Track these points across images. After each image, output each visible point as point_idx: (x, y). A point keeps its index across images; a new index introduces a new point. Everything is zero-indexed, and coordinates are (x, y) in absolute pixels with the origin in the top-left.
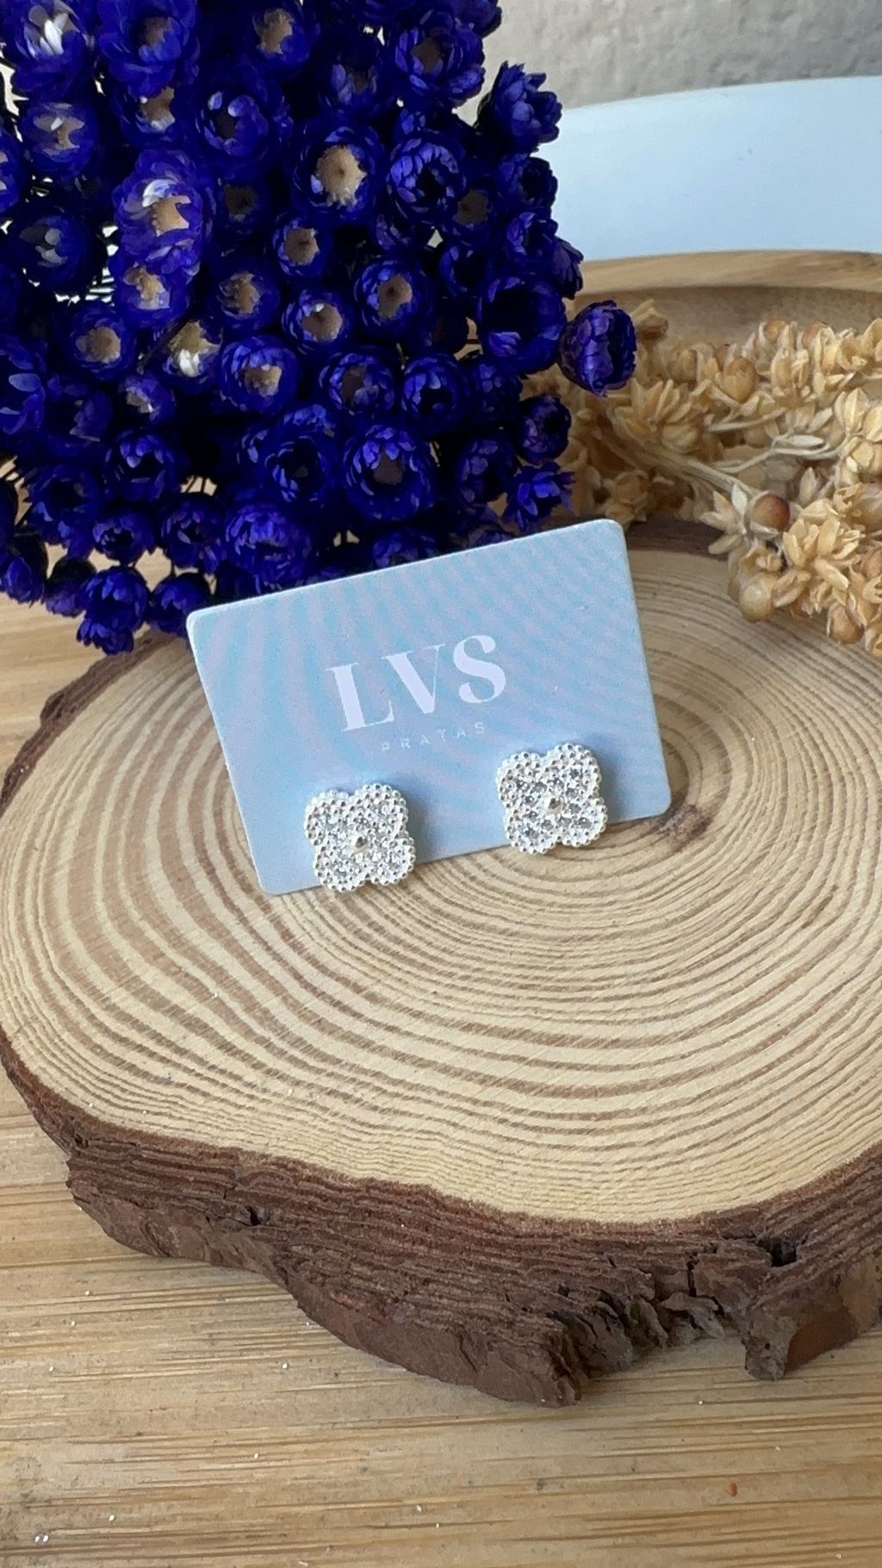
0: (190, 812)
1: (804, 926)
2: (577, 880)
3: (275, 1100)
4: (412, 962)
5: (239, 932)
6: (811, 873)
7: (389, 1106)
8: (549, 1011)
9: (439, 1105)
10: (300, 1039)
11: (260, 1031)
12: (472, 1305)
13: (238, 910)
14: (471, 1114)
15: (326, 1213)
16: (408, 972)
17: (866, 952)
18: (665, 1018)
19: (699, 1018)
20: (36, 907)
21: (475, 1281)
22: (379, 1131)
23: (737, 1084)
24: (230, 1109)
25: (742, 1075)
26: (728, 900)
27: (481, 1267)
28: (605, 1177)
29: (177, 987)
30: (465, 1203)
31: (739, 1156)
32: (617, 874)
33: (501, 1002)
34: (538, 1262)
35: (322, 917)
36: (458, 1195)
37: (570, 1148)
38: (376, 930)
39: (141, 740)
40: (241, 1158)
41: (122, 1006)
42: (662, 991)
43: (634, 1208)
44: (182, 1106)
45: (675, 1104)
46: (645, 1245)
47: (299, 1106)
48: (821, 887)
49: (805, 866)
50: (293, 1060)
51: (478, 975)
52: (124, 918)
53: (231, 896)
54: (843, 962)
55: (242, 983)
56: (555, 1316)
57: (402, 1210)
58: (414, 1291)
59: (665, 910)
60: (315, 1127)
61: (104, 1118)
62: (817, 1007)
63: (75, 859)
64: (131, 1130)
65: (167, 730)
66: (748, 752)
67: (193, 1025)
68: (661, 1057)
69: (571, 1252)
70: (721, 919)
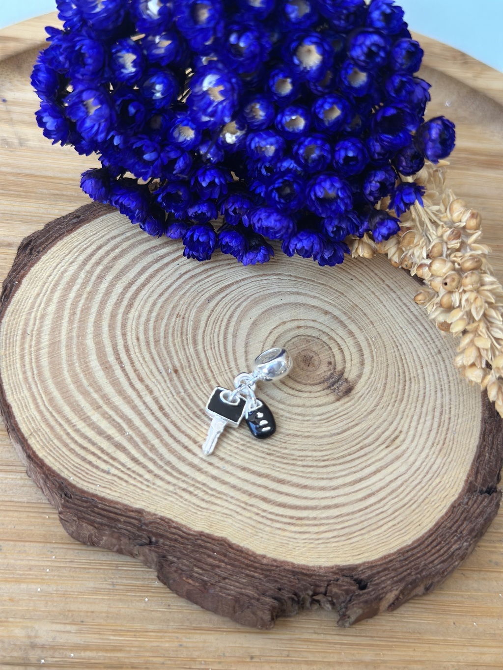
0: (110, 330)
1: (387, 447)
2: (294, 406)
3: (159, 489)
5: (137, 402)
6: (392, 423)
7: (209, 499)
8: (279, 467)
9: (231, 503)
10: (169, 462)
11: (150, 454)
12: (243, 591)
13: (137, 390)
14: (245, 509)
15: (182, 544)
17: (409, 464)
18: (327, 479)
19: (340, 481)
20: (32, 368)
21: (244, 581)
22: (204, 510)
23: (353, 513)
24: (138, 490)
25: (356, 509)
26: (357, 429)
27: (247, 575)
28: (298, 545)
29: (108, 425)
30: (242, 547)
31: (351, 544)
32: (311, 407)
33: (258, 459)
34: (270, 576)
35: (178, 402)
36: (238, 543)
37: (285, 530)
39: (80, 281)
40: (144, 514)
41: (83, 430)
42: (326, 466)
43: (309, 559)
44: (115, 485)
45: (327, 518)
46: (312, 575)
47: (170, 494)
48: (395, 430)
49: (390, 419)
50: (166, 471)
52: (79, 384)
53: (133, 381)
54: (399, 467)
55: (141, 429)
56: (275, 598)
57: (215, 547)
58: (219, 582)
59: (330, 428)
60: (177, 504)
61: (79, 486)
62: (387, 485)
63: (51, 344)
64: (92, 493)
65: (93, 278)
66: (372, 356)
67: (119, 446)
68: (324, 496)
69: (283, 574)
70: (353, 437)
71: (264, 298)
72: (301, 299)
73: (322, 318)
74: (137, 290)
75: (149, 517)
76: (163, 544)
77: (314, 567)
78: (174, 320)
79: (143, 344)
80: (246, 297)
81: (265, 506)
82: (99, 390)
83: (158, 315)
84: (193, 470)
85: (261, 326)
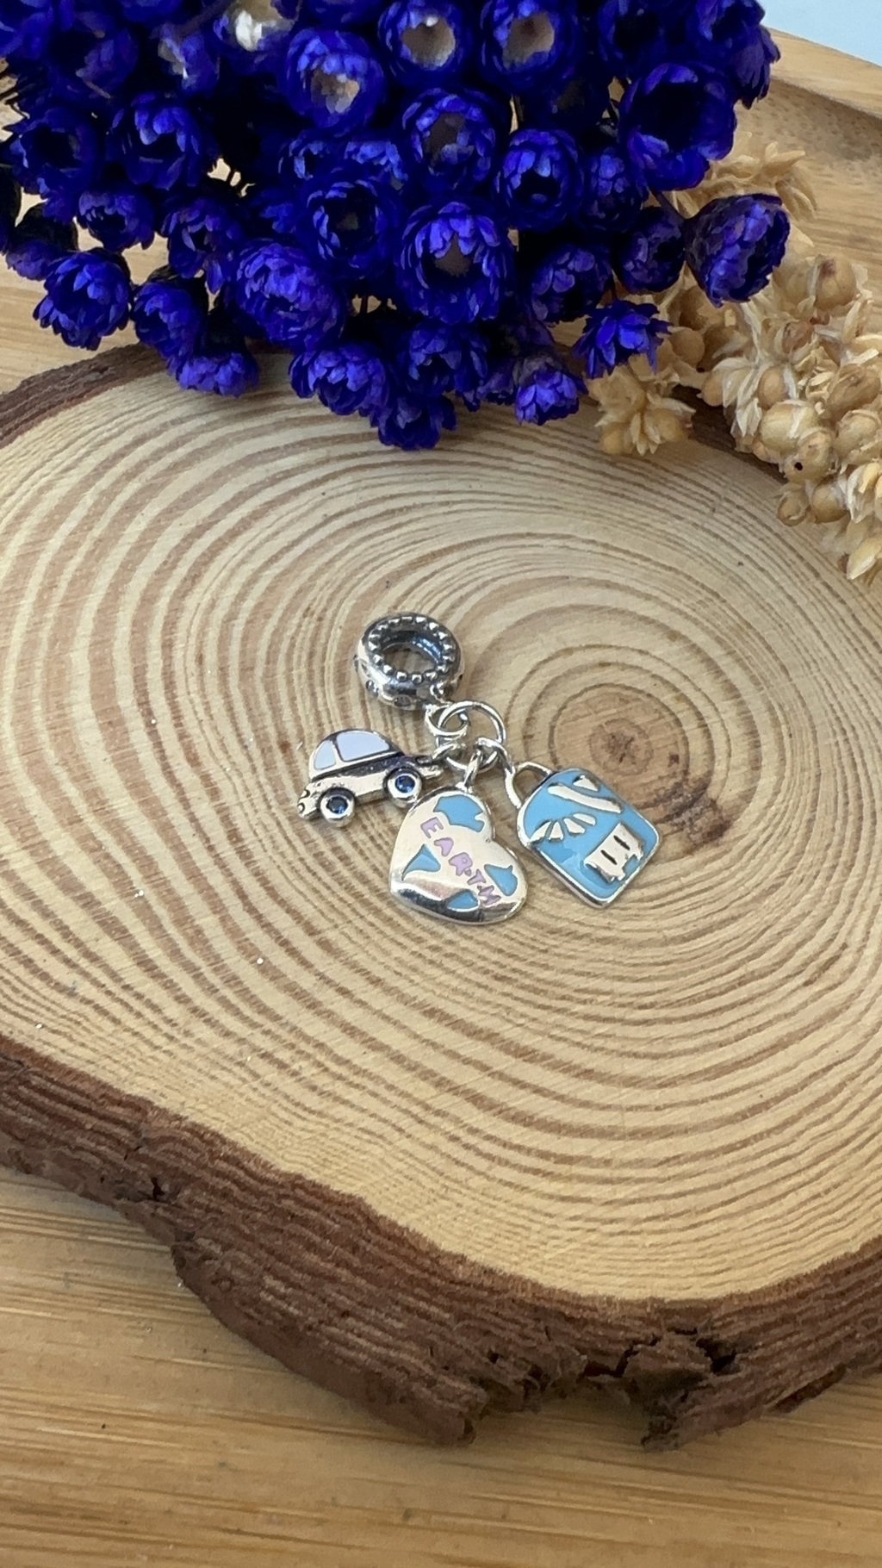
0: (133, 633)
1: (807, 984)
3: (198, 1048)
4: (377, 912)
5: (176, 815)
6: (824, 921)
7: (330, 1088)
8: (523, 1016)
9: (385, 1101)
10: (235, 978)
11: (190, 954)
12: (392, 1354)
13: (179, 785)
15: (242, 1205)
16: (372, 925)
17: (862, 1033)
18: (646, 1056)
19: (679, 1066)
21: (400, 1325)
22: (313, 1117)
23: (708, 1154)
24: (145, 1048)
25: (716, 1145)
26: (732, 930)
27: (408, 1309)
28: (554, 1232)
29: (92, 869)
30: (400, 1228)
31: (697, 1240)
33: (471, 989)
34: (470, 1317)
35: (278, 824)
36: (393, 1217)
37: (524, 1189)
38: (341, 859)
39: (79, 512)
40: (150, 1114)
41: (24, 877)
42: (646, 1022)
43: (581, 1276)
44: (85, 1029)
45: (640, 1163)
46: (586, 1322)
47: (226, 1064)
48: (831, 941)
49: (818, 912)
50: (224, 1002)
51: (449, 949)
52: (34, 757)
53: (171, 762)
54: (837, 1039)
55: (174, 884)
56: (482, 1382)
57: (329, 1222)
58: (330, 1323)
59: (665, 923)
60: (241, 1095)
62: (804, 1085)
64: (20, 1046)
65: (114, 508)
66: (782, 749)
67: (111, 926)
68: (635, 1103)
69: (507, 1313)
70: (724, 951)
71: (524, 588)
72: (614, 599)
73: (662, 648)
74: (214, 544)
75: (163, 1123)
76: (190, 1201)
77: (593, 1298)
78: (295, 621)
79: (211, 672)
80: (480, 581)
81: (477, 1118)
82: (82, 776)
83: (259, 606)
84: (296, 1005)
85: (510, 653)
